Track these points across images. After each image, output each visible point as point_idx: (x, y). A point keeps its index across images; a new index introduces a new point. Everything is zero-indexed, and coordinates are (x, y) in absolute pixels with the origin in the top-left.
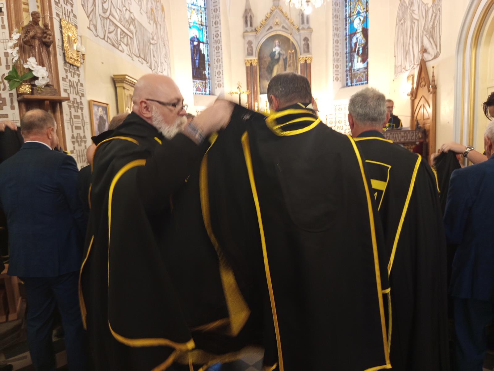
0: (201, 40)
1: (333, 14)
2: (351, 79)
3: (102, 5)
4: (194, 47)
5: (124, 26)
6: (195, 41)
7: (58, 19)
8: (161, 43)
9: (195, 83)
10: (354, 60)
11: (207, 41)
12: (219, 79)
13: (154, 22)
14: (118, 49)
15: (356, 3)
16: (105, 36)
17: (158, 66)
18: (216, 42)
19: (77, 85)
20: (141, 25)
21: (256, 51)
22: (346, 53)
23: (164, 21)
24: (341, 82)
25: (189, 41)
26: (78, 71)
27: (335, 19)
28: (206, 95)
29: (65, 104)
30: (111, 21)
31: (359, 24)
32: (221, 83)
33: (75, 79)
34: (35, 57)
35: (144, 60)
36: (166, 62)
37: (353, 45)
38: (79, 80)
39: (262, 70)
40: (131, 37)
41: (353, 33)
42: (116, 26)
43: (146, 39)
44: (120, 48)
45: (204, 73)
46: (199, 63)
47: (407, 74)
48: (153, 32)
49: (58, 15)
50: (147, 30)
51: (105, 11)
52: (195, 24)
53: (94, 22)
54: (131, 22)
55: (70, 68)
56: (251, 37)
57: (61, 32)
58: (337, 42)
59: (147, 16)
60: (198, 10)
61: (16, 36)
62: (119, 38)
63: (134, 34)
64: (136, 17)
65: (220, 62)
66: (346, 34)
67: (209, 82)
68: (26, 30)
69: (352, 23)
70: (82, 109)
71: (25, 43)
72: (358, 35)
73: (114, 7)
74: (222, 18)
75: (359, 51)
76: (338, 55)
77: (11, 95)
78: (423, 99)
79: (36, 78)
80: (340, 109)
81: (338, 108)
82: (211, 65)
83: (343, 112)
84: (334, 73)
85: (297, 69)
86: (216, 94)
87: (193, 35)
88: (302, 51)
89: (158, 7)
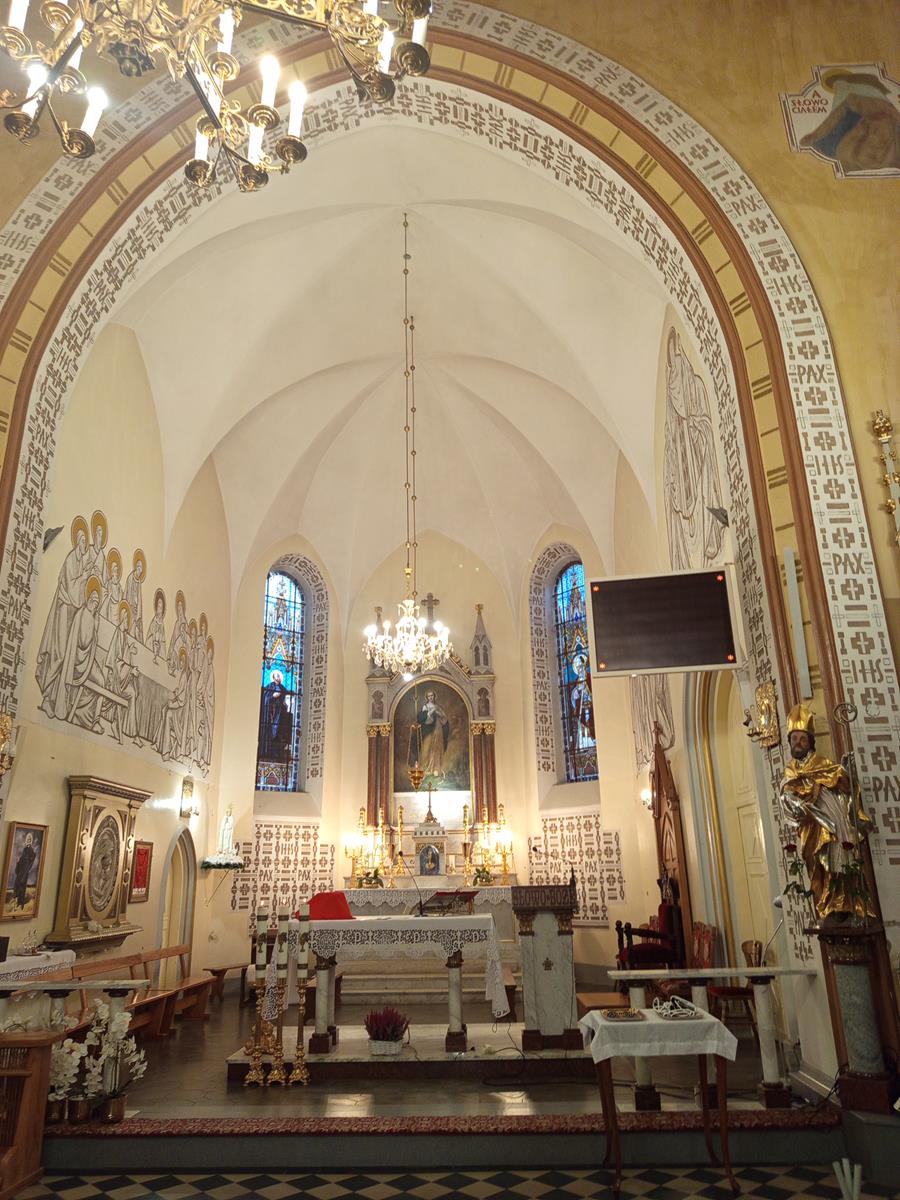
0: (289, 689)
1: (533, 649)
2: (575, 766)
3: (75, 669)
4: (271, 700)
5: (113, 692)
6: (275, 691)
11: (300, 690)
12: (315, 761)
13: (184, 670)
14: (91, 730)
15: (574, 633)
16: (68, 714)
18: (316, 691)
20: (152, 681)
22: (563, 718)
23: (210, 664)
24: (555, 773)
25: (260, 693)
27: (536, 657)
28: (284, 793)
30: (87, 688)
32: (318, 768)
36: (200, 734)
37: (574, 706)
39: (401, 745)
40: (123, 706)
41: (576, 683)
42: (99, 695)
44: (97, 728)
45: (286, 748)
46: (278, 732)
47: (649, 766)
50: (164, 688)
51: (77, 675)
52: (279, 662)
54: (131, 682)
59: (169, 664)
60: (288, 638)
62: (98, 712)
64: (143, 672)
65: (320, 729)
66: (561, 681)
67: (295, 765)
72: (581, 687)
73: (98, 666)
74: (331, 652)
75: (584, 714)
76: (547, 721)
78: (667, 819)
80: (553, 828)
81: (549, 824)
82: (303, 732)
83: (558, 833)
84: (538, 754)
85: (467, 746)
86: (306, 790)
87: (272, 680)
88: (476, 713)
89: (198, 644)
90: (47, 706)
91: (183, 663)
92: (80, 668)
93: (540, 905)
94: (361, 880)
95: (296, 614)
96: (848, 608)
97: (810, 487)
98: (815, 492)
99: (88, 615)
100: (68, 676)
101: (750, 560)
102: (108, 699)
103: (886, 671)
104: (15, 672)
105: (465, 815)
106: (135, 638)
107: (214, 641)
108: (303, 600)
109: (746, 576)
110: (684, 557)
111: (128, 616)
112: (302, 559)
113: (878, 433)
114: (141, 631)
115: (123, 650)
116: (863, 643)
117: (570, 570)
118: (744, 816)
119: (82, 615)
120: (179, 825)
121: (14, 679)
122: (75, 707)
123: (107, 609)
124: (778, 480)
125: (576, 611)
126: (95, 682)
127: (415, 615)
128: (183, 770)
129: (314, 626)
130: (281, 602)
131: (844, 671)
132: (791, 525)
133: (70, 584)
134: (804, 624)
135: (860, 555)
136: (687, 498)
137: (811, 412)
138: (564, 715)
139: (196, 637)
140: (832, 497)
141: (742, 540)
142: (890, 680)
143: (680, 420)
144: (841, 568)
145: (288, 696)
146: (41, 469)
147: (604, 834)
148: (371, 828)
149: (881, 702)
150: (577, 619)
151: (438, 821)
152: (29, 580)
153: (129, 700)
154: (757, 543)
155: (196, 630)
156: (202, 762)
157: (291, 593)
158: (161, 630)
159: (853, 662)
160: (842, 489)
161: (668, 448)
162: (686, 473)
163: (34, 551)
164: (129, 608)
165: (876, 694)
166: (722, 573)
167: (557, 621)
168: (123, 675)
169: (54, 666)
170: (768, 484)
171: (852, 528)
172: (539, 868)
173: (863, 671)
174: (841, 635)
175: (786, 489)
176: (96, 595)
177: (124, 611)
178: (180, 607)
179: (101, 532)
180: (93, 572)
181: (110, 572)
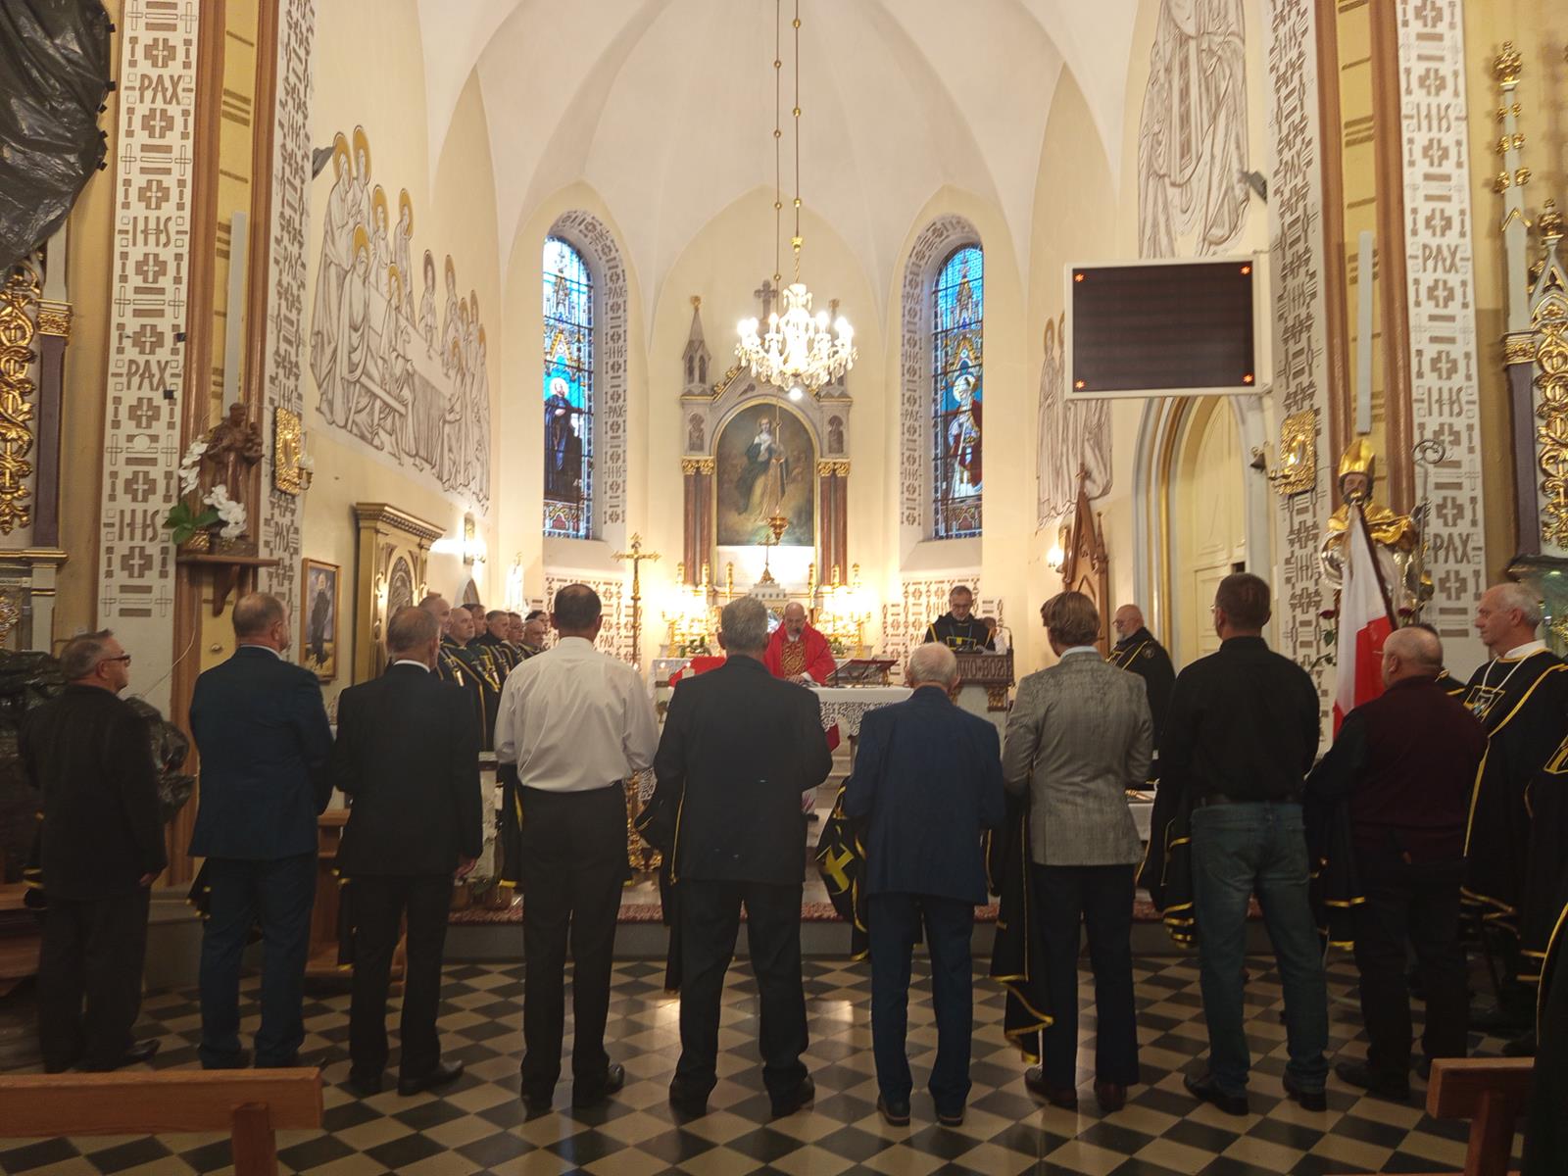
0: (574, 404)
1: (903, 366)
2: (946, 520)
3: (349, 358)
4: (555, 419)
5: (389, 393)
6: (558, 407)
7: (271, 408)
8: (470, 416)
9: (551, 508)
10: (952, 477)
11: (590, 407)
12: (614, 502)
13: (458, 370)
14: (371, 444)
15: (959, 345)
16: (347, 421)
17: (457, 472)
18: (613, 410)
19: (288, 531)
20: (428, 383)
21: (711, 440)
22: (936, 459)
23: (483, 364)
24: (921, 527)
25: (543, 408)
26: (294, 503)
27: (907, 377)
28: (576, 540)
29: (263, 571)
30: (363, 386)
31: (965, 391)
32: (619, 510)
33: (286, 521)
34: (225, 482)
35: (427, 461)
36: (478, 459)
37: (951, 440)
38: (292, 521)
39: (726, 486)
40: (401, 415)
41: (956, 413)
42: (374, 396)
43: (435, 413)
44: (377, 442)
45: (575, 483)
46: (564, 458)
47: (1060, 519)
48: (452, 395)
49: (272, 401)
50: (440, 393)
51: (352, 369)
52: (561, 367)
53: (330, 396)
54: (406, 381)
55: (280, 499)
56: (700, 406)
57: (274, 433)
58: (912, 430)
59: (443, 360)
60: (572, 333)
61: (198, 449)
62: (376, 421)
63: (410, 406)
64: (417, 368)
65: (620, 461)
66: (936, 411)
67: (588, 506)
68: (216, 437)
69: (949, 388)
70: (291, 579)
71: (211, 457)
72: (963, 418)
73: (372, 356)
74: (631, 357)
75: (964, 454)
76: (914, 462)
77: (165, 551)
78: (1085, 582)
79: (224, 524)
80: (917, 594)
81: (911, 589)
82: (597, 466)
83: (924, 600)
84: (902, 503)
85: (812, 490)
86: (604, 537)
87: (554, 392)
88: (826, 448)
89: (470, 334)
90: (325, 407)
91: (456, 361)
92: (355, 357)
93: (970, 677)
94: (683, 649)
95: (580, 300)
96: (1432, 318)
97: (1406, 148)
98: (1411, 155)
99: (358, 282)
100: (342, 368)
101: (1300, 247)
102: (385, 403)
103: (1468, 402)
104: (297, 356)
105: (811, 576)
106: (408, 320)
107: (486, 332)
108: (589, 280)
109: (1287, 271)
110: (1164, 240)
111: (399, 287)
112: (589, 219)
113: (1499, 75)
114: (413, 311)
115: (396, 334)
116: (1444, 366)
117: (958, 257)
118: (1204, 581)
119: (351, 280)
120: (462, 574)
121: (297, 365)
122: (353, 411)
123: (377, 275)
124: (1361, 135)
125: (965, 314)
126: (370, 377)
127: (805, 306)
128: (465, 504)
129: (606, 319)
130: (560, 281)
131: (1417, 401)
132: (1371, 201)
133: (337, 233)
134: (1374, 336)
135: (1456, 247)
136: (1182, 156)
137: (1421, 37)
138: (936, 455)
139: (468, 324)
140: (1432, 164)
141: (1288, 219)
142: (1470, 414)
143: (1183, 40)
144: (1430, 263)
145: (574, 416)
146: (302, 53)
147: (984, 602)
148: (689, 588)
149: (1457, 442)
150: (964, 326)
151: (776, 582)
152: (301, 224)
153: (406, 406)
154: (1318, 224)
156: (481, 497)
157: (574, 271)
158: (432, 310)
159: (1430, 390)
160: (1445, 155)
161: (1153, 81)
162: (1185, 120)
163: (303, 182)
164: (398, 275)
165: (1452, 432)
166: (1249, 264)
167: (936, 328)
168: (398, 371)
169: (328, 351)
170: (1344, 140)
171: (1452, 210)
172: (896, 640)
173: (1440, 401)
174: (1420, 353)
175: (1370, 148)
176: (364, 254)
177: (394, 279)
178: (450, 280)
179: (364, 159)
180: (359, 219)
181: (376, 220)
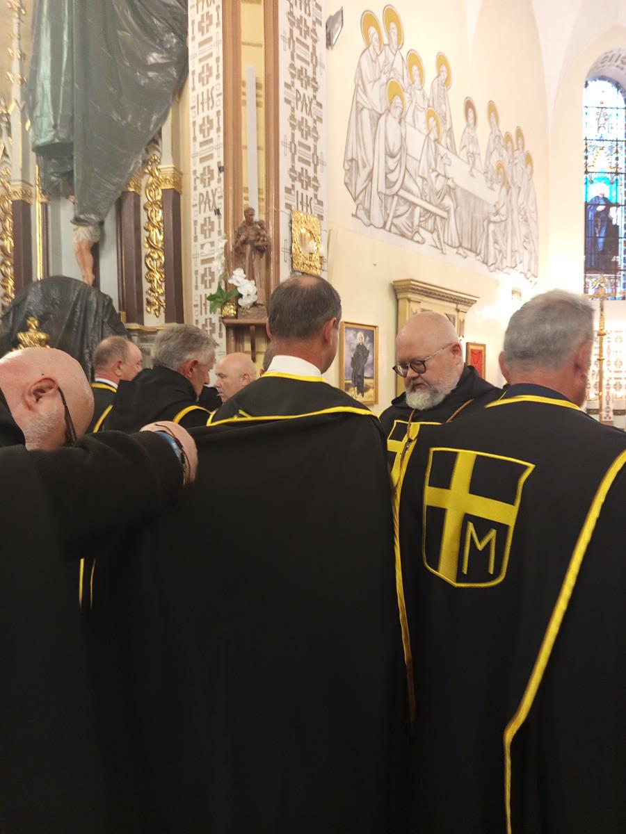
0: (613, 201)
3: (386, 177)
4: (596, 215)
5: (430, 203)
6: (599, 205)
7: (288, 212)
8: (516, 217)
9: (593, 280)
13: (503, 184)
14: (412, 239)
16: (385, 224)
20: (471, 194)
23: (529, 179)
28: (614, 302)
30: (402, 198)
34: (243, 267)
35: (471, 250)
43: (478, 215)
44: (417, 238)
45: (613, 260)
46: (605, 244)
48: (498, 203)
49: (288, 206)
50: (483, 201)
51: (389, 185)
54: (448, 193)
57: (291, 229)
59: (487, 177)
61: (220, 244)
62: (416, 222)
63: (452, 212)
64: (459, 184)
67: (624, 275)
73: (411, 176)
87: (596, 194)
89: (516, 158)
90: (361, 214)
91: (501, 177)
92: (392, 177)
95: (618, 121)
99: (392, 122)
100: (379, 184)
102: (425, 209)
104: (315, 171)
106: (448, 148)
107: (532, 155)
111: (437, 125)
114: (453, 142)
115: (436, 160)
119: (386, 121)
121: (315, 179)
122: (391, 216)
123: (413, 116)
126: (409, 191)
130: (602, 111)
133: (368, 87)
139: (513, 151)
152: (314, 73)
153: (448, 212)
155: (512, 143)
156: (529, 275)
158: (474, 141)
164: (437, 117)
168: (438, 186)
169: (364, 173)
176: (399, 101)
177: (431, 119)
178: (493, 119)
179: (395, 31)
180: (392, 75)
181: (411, 76)
